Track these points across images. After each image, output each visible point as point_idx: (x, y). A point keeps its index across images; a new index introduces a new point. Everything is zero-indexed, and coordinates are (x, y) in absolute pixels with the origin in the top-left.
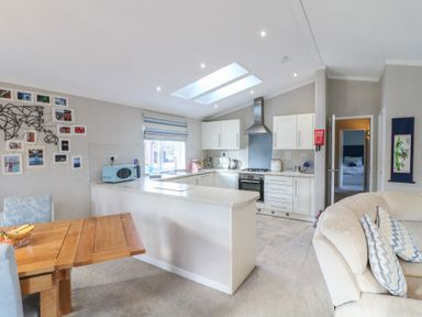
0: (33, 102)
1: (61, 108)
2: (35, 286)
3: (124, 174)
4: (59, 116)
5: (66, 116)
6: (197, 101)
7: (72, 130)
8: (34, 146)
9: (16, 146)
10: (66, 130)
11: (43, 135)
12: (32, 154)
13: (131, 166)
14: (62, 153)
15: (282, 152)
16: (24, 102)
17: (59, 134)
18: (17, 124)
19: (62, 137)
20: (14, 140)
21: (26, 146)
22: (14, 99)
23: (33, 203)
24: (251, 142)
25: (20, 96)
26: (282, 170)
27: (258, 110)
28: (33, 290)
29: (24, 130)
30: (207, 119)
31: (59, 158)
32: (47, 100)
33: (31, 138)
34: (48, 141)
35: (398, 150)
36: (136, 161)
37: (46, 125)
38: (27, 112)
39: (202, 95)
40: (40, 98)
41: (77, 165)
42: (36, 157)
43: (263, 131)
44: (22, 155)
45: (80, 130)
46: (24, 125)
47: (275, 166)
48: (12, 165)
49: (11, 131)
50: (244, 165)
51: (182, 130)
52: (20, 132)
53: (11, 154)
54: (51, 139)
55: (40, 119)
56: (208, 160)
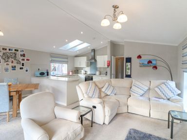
0: (14, 51)
1: (22, 53)
2: (12, 94)
3: (42, 74)
4: (21, 55)
5: (24, 55)
6: (70, 50)
7: (25, 60)
8: (13, 65)
9: (8, 64)
10: (23, 60)
11: (16, 61)
12: (12, 67)
13: (45, 72)
14: (22, 67)
15: (100, 68)
16: (11, 51)
17: (21, 61)
18: (8, 58)
19: (22, 62)
20: (7, 63)
21: (11, 64)
22: (8, 51)
23: (12, 80)
24: (91, 64)
25: (10, 50)
26: (100, 74)
27: (93, 54)
28: (11, 95)
29: (10, 60)
30: (76, 56)
31: (21, 68)
32: (18, 51)
33: (12, 62)
34: (18, 63)
35: (127, 68)
36: (47, 70)
37: (17, 58)
38: (11, 54)
39: (72, 48)
40: (15, 50)
41: (27, 71)
42: (14, 68)
43: (93, 61)
44: (10, 67)
45: (28, 60)
46: (10, 58)
47: (98, 73)
48: (7, 70)
49: (6, 60)
50: (89, 73)
51: (66, 60)
52: (9, 60)
53: (7, 67)
54: (18, 62)
55: (15, 57)
56: (77, 71)
